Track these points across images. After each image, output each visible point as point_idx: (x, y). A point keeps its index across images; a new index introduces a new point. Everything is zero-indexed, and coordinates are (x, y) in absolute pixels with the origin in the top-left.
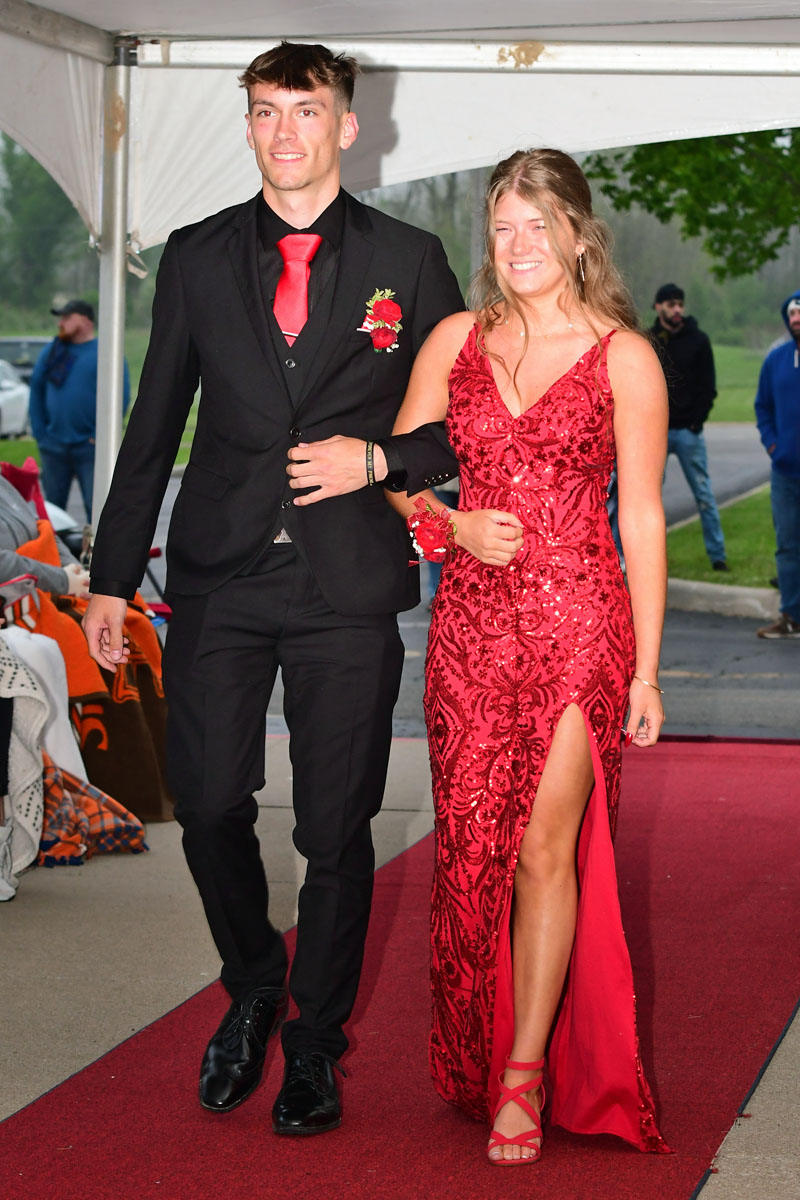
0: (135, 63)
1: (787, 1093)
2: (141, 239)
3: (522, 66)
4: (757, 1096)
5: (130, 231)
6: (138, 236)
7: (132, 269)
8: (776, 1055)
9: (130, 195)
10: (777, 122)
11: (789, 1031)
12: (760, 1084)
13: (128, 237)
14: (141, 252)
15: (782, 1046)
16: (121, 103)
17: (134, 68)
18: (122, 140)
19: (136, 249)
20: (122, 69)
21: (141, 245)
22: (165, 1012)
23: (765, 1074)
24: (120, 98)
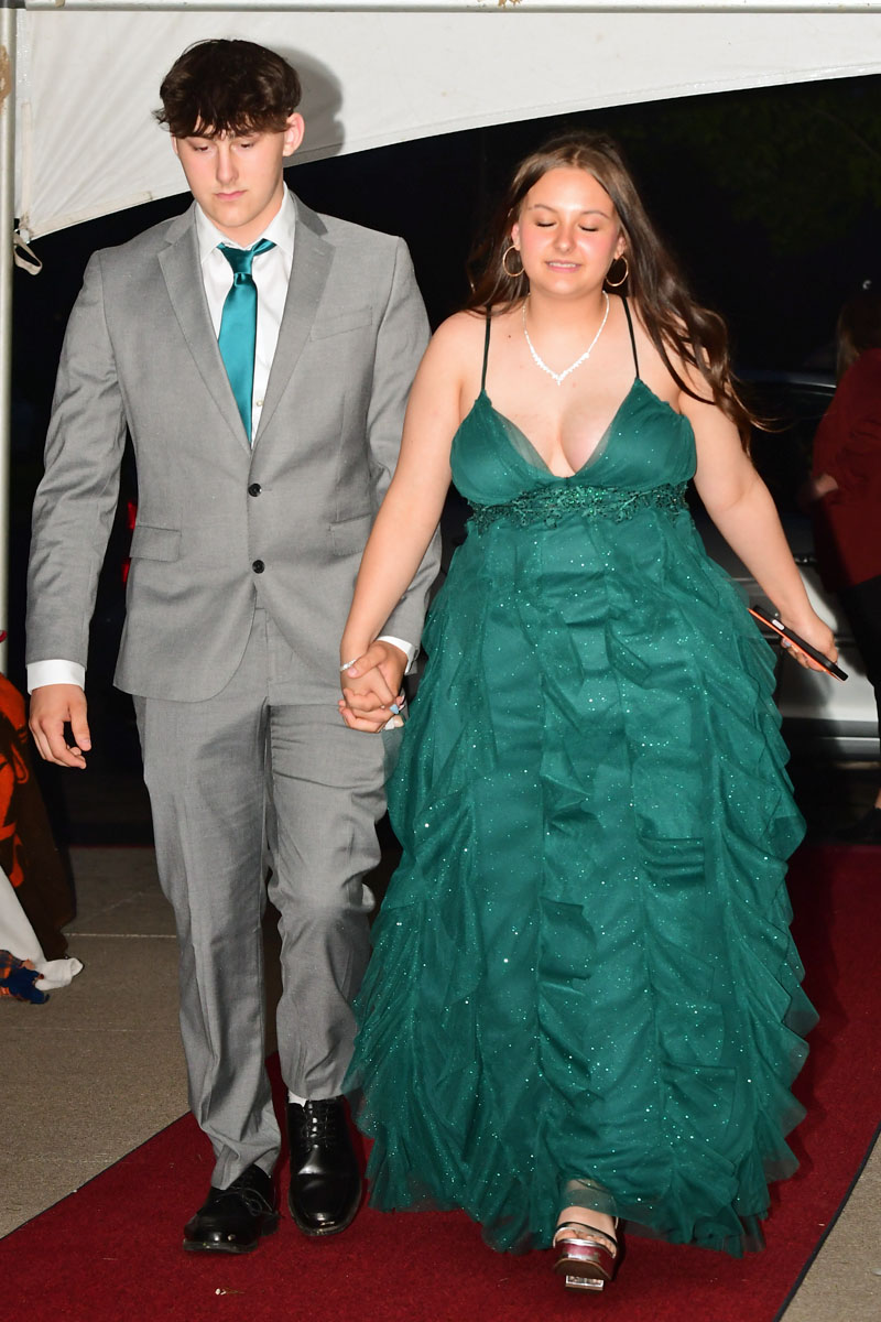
0: (22, 6)
1: (837, 1293)
2: (31, 226)
3: (508, 3)
4: (798, 1298)
5: (18, 217)
6: (28, 221)
7: (21, 263)
8: (825, 1246)
9: (17, 170)
10: (829, 71)
11: (843, 1215)
12: (804, 1283)
13: (16, 223)
14: (32, 242)
15: (833, 1233)
16: (5, 54)
17: (20, 11)
18: (6, 101)
19: (25, 238)
20: (6, 11)
21: (31, 232)
22: (59, 1199)
23: (811, 1270)
24: (4, 49)
